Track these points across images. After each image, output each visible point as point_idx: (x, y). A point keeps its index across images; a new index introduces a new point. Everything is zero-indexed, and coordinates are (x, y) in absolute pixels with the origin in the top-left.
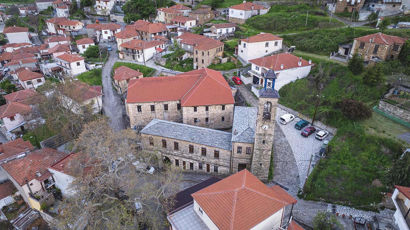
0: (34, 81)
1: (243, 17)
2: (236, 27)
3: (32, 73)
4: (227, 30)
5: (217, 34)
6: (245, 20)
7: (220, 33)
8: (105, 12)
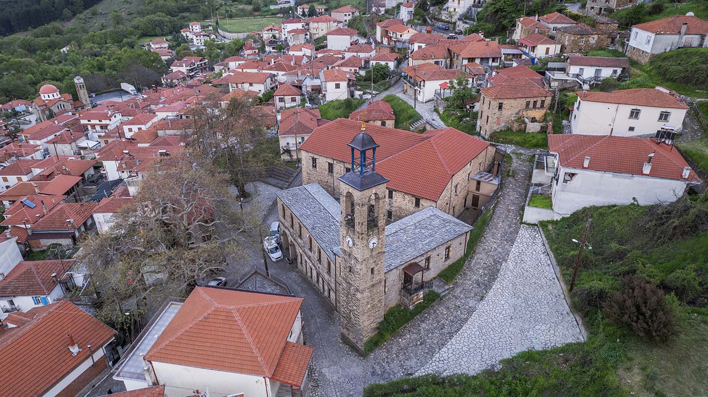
0: (288, 98)
1: (648, 49)
2: (623, 68)
3: (291, 88)
4: (598, 71)
5: (571, 76)
6: (653, 55)
7: (577, 76)
8: (451, 17)
